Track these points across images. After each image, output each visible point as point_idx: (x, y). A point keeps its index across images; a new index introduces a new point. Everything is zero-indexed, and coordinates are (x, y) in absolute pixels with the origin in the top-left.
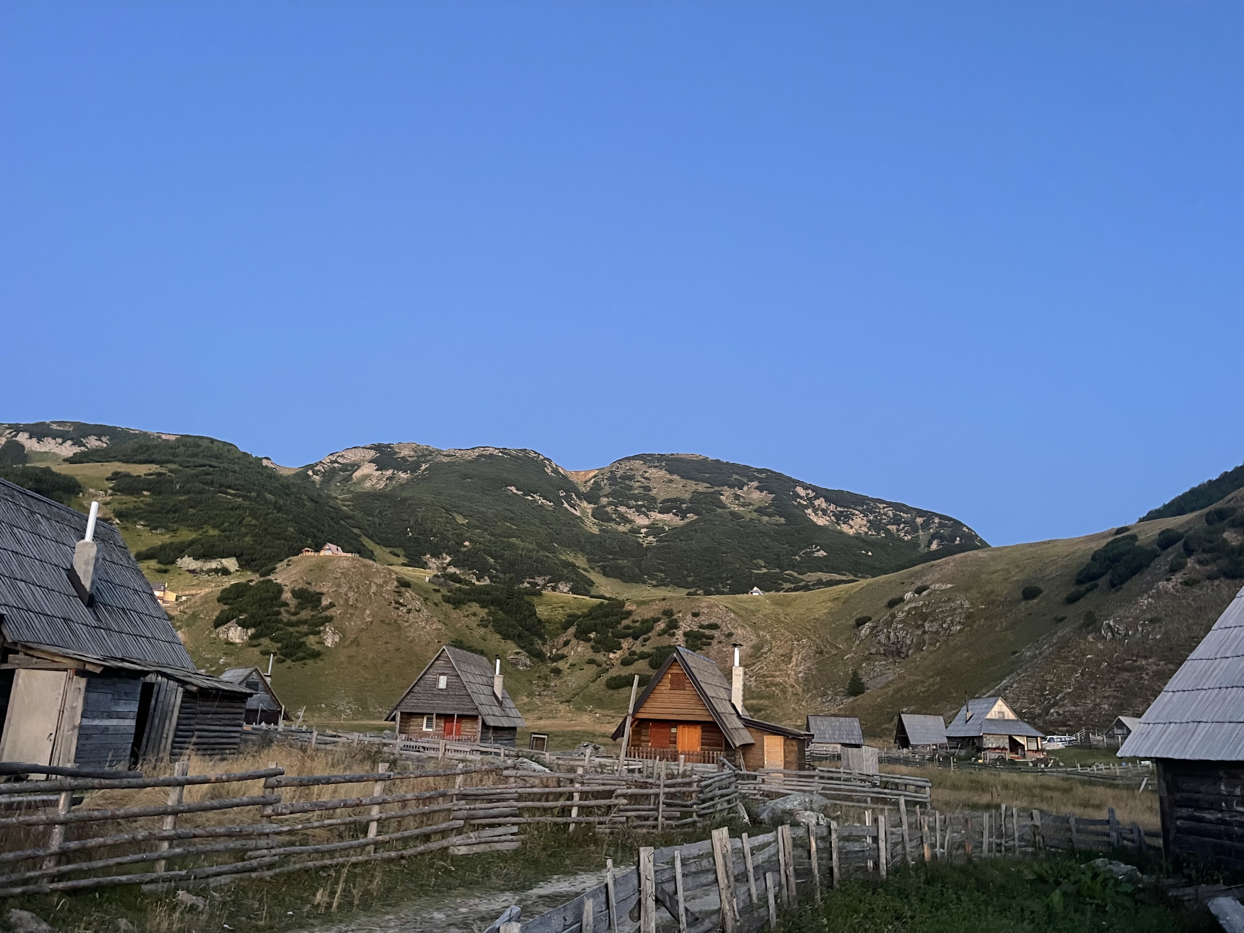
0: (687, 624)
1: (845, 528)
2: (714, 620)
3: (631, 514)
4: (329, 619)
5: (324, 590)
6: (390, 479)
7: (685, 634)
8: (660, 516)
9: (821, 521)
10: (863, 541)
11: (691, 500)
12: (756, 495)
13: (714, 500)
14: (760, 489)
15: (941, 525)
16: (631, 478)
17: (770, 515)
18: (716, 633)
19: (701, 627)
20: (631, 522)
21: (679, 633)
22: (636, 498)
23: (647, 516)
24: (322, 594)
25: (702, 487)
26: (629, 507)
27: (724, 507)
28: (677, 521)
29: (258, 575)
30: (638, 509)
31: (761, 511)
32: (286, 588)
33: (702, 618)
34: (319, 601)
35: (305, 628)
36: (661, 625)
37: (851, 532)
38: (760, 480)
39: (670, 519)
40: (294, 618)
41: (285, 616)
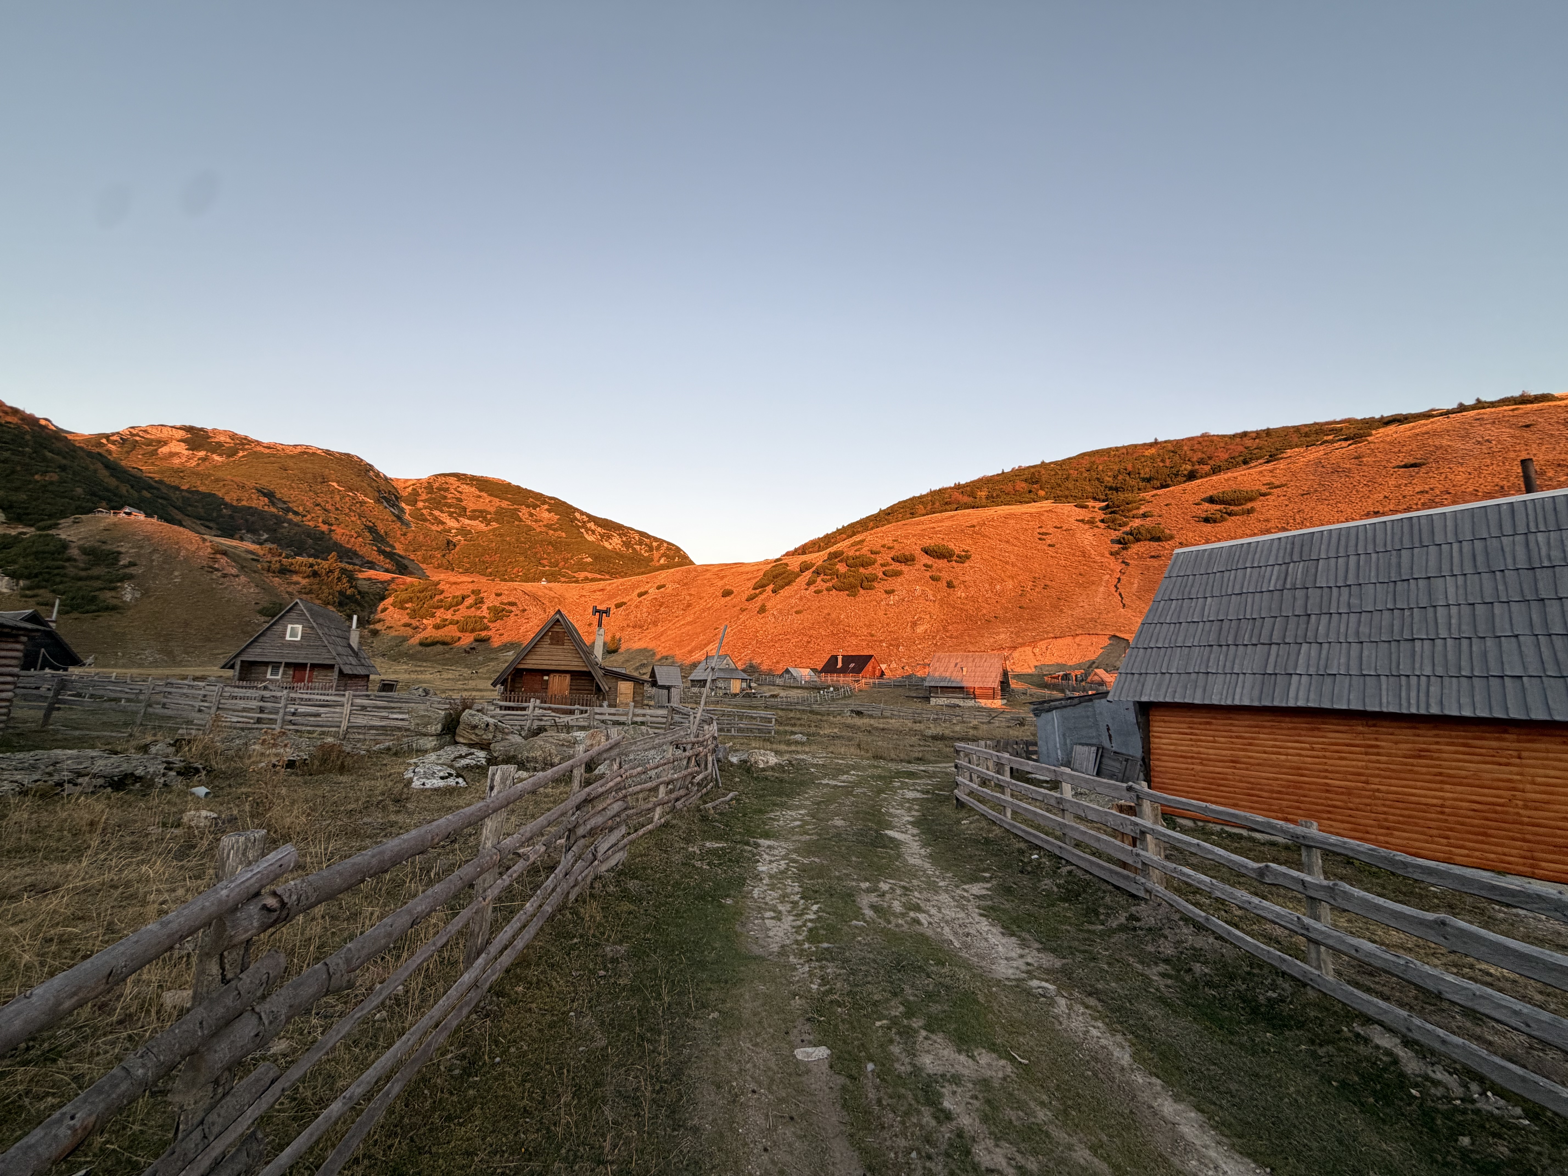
0: (491, 601)
1: (606, 544)
2: (512, 599)
3: (444, 517)
4: (130, 577)
5: (123, 550)
6: (204, 459)
7: (488, 608)
8: (467, 522)
9: (590, 538)
10: (617, 554)
11: (496, 513)
12: (546, 515)
13: (514, 515)
14: (549, 511)
15: (668, 549)
16: (447, 490)
17: (555, 530)
18: (513, 608)
19: (502, 603)
20: (443, 523)
21: (485, 607)
22: (450, 506)
23: (458, 521)
24: (119, 553)
25: (505, 504)
26: (442, 512)
27: (521, 520)
28: (482, 527)
29: (33, 529)
30: (451, 514)
31: (549, 526)
32: (73, 545)
33: (503, 597)
34: (117, 560)
35: (98, 584)
36: (469, 601)
37: (610, 547)
38: (550, 504)
39: (478, 525)
40: (83, 574)
41: (71, 571)
